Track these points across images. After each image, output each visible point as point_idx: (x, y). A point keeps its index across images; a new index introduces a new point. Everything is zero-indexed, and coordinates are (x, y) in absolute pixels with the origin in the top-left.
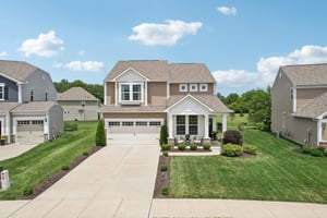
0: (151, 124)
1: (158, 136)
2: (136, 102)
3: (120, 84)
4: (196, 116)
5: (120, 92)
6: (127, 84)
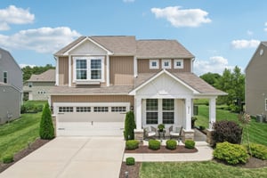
0: (114, 109)
1: (123, 125)
2: (95, 81)
3: (75, 59)
4: (173, 100)
5: (75, 70)
6: (83, 58)
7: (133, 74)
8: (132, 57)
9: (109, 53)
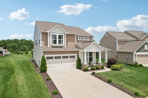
3: (51, 34)
4: (92, 52)
5: (51, 39)
6: (55, 34)
7: (75, 42)
8: (74, 35)
9: (67, 33)
